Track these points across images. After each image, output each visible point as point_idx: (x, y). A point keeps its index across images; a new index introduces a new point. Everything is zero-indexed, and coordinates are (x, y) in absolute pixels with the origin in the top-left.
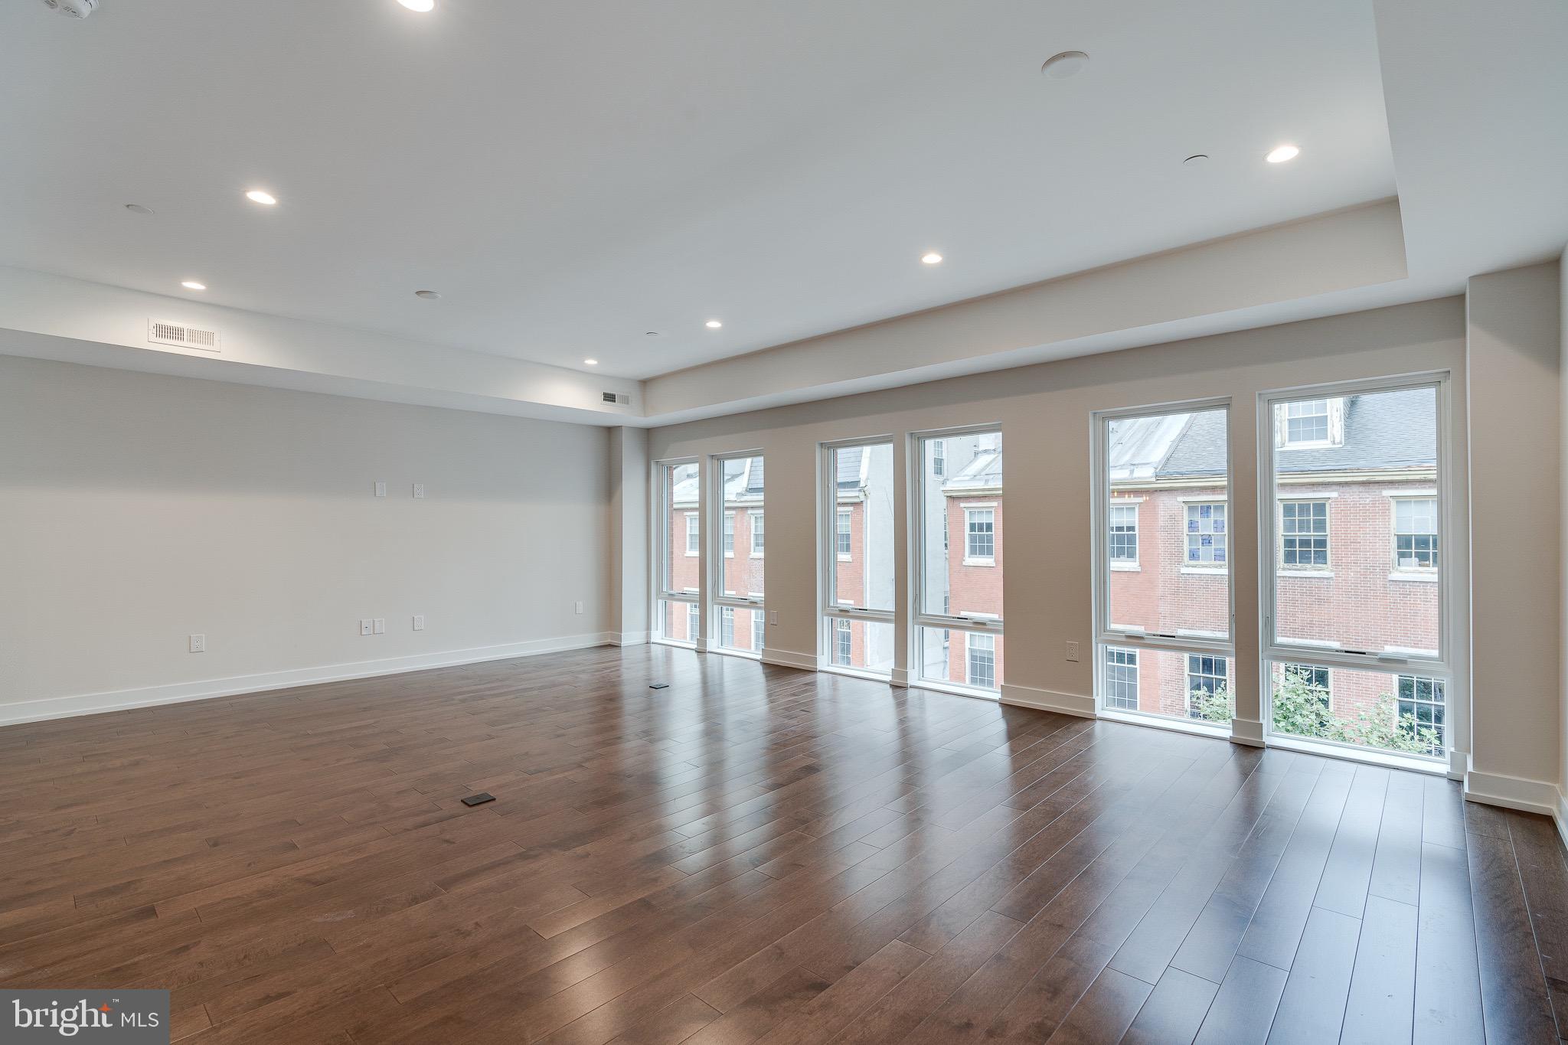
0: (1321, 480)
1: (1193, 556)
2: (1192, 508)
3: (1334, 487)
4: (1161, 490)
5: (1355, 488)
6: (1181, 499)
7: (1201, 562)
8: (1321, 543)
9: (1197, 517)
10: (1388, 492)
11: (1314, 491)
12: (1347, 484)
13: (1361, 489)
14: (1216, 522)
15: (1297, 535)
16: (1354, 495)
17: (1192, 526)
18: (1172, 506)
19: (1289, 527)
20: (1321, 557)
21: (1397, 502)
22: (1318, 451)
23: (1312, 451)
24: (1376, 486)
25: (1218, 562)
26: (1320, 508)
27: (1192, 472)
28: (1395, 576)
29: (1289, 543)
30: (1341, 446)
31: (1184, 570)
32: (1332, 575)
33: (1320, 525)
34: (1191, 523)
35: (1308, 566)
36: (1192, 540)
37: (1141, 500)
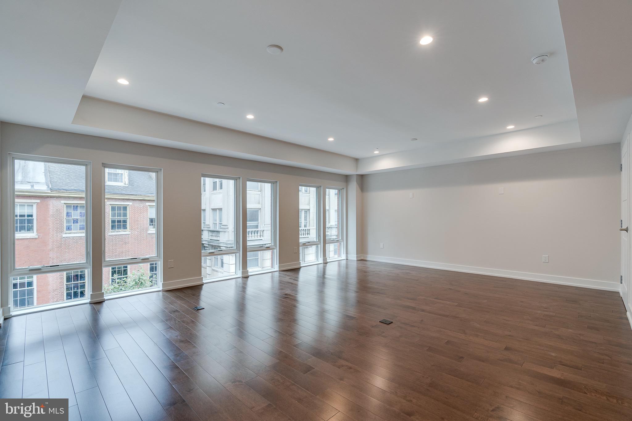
0: (127, 198)
1: (69, 228)
2: (68, 206)
3: (131, 201)
4: (51, 197)
5: (137, 202)
6: (63, 202)
7: (73, 231)
8: (125, 221)
9: (71, 211)
10: (148, 204)
11: (124, 202)
12: (135, 200)
13: (140, 202)
14: (81, 213)
15: (116, 218)
16: (137, 204)
17: (68, 214)
18: (55, 205)
19: (113, 215)
20: (125, 227)
21: (150, 207)
22: (120, 186)
23: (118, 186)
24: (144, 201)
25: (81, 231)
26: (125, 208)
27: (72, 190)
28: (149, 232)
29: (113, 222)
30: (128, 186)
31: (64, 235)
32: (130, 233)
33: (125, 215)
34: (68, 213)
35: (120, 230)
36: (68, 221)
37: (38, 201)
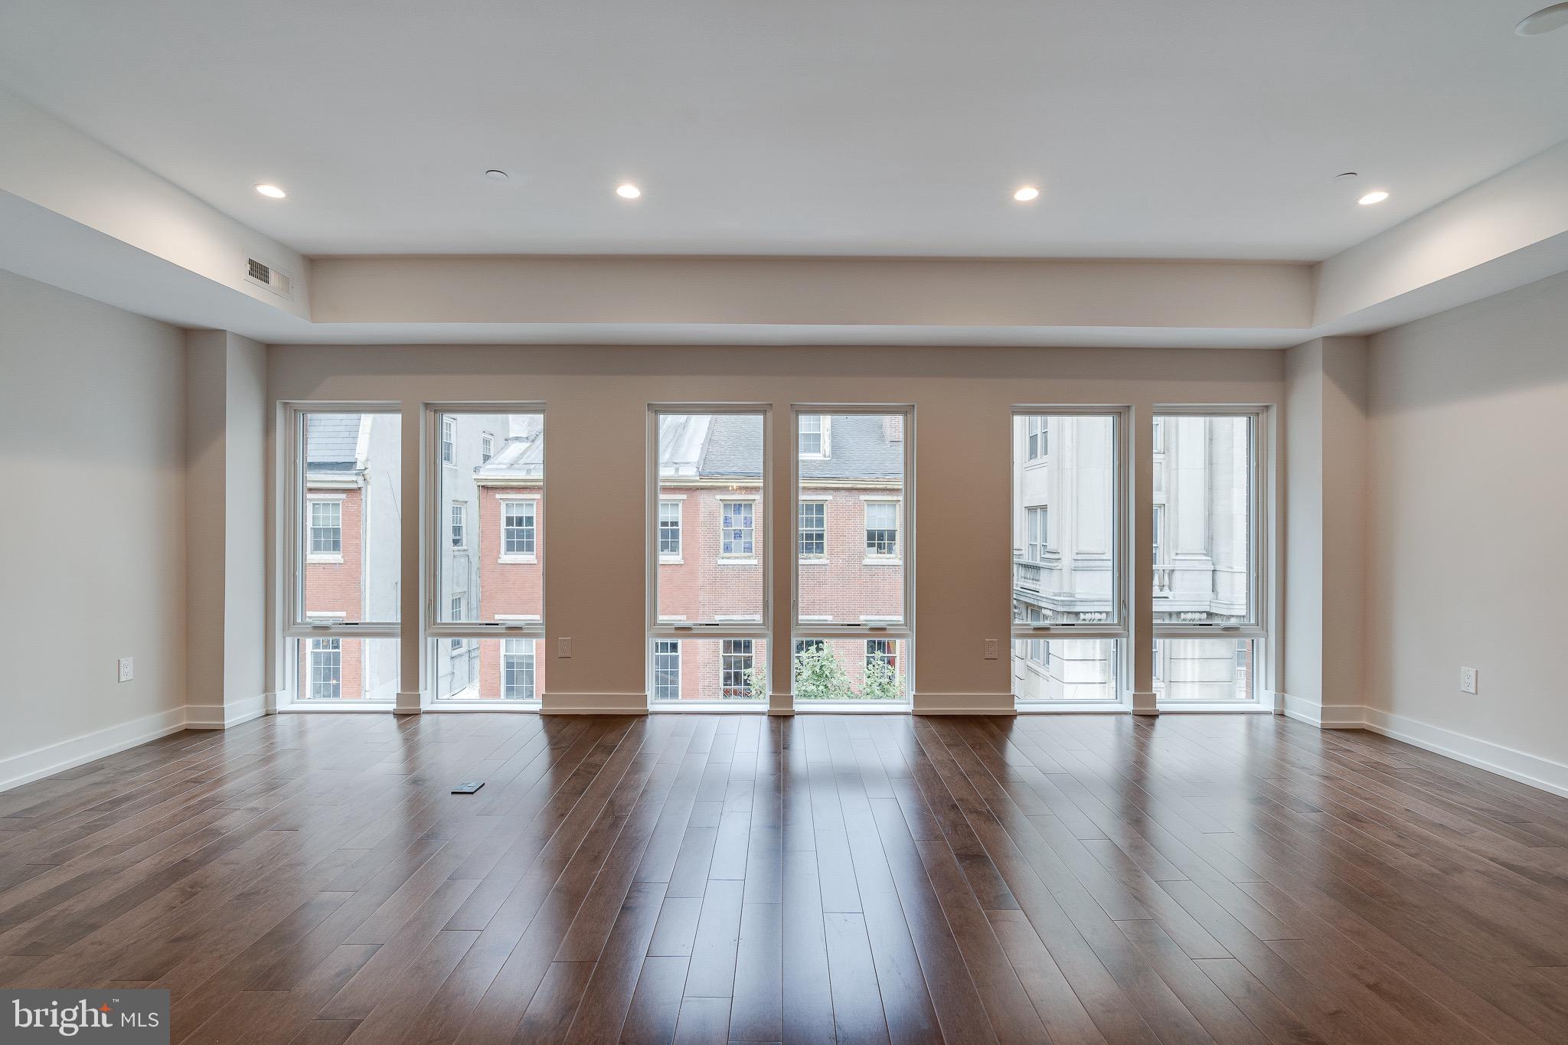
0: (823, 485)
1: (727, 549)
2: (727, 506)
3: (830, 492)
4: (702, 488)
5: (843, 493)
6: (719, 497)
7: (733, 554)
8: (820, 536)
9: (731, 514)
10: (863, 497)
11: (817, 494)
12: (838, 489)
13: (847, 493)
14: (745, 518)
15: (805, 530)
16: (843, 498)
17: (727, 522)
18: (709, 503)
20: (820, 548)
21: (868, 505)
22: (815, 461)
23: (811, 461)
24: (856, 492)
25: (746, 554)
26: (820, 508)
27: (730, 473)
28: (867, 561)
30: (829, 459)
31: (721, 562)
32: (828, 562)
33: (820, 522)
34: (726, 519)
35: (811, 555)
36: (727, 535)
37: (684, 497)
